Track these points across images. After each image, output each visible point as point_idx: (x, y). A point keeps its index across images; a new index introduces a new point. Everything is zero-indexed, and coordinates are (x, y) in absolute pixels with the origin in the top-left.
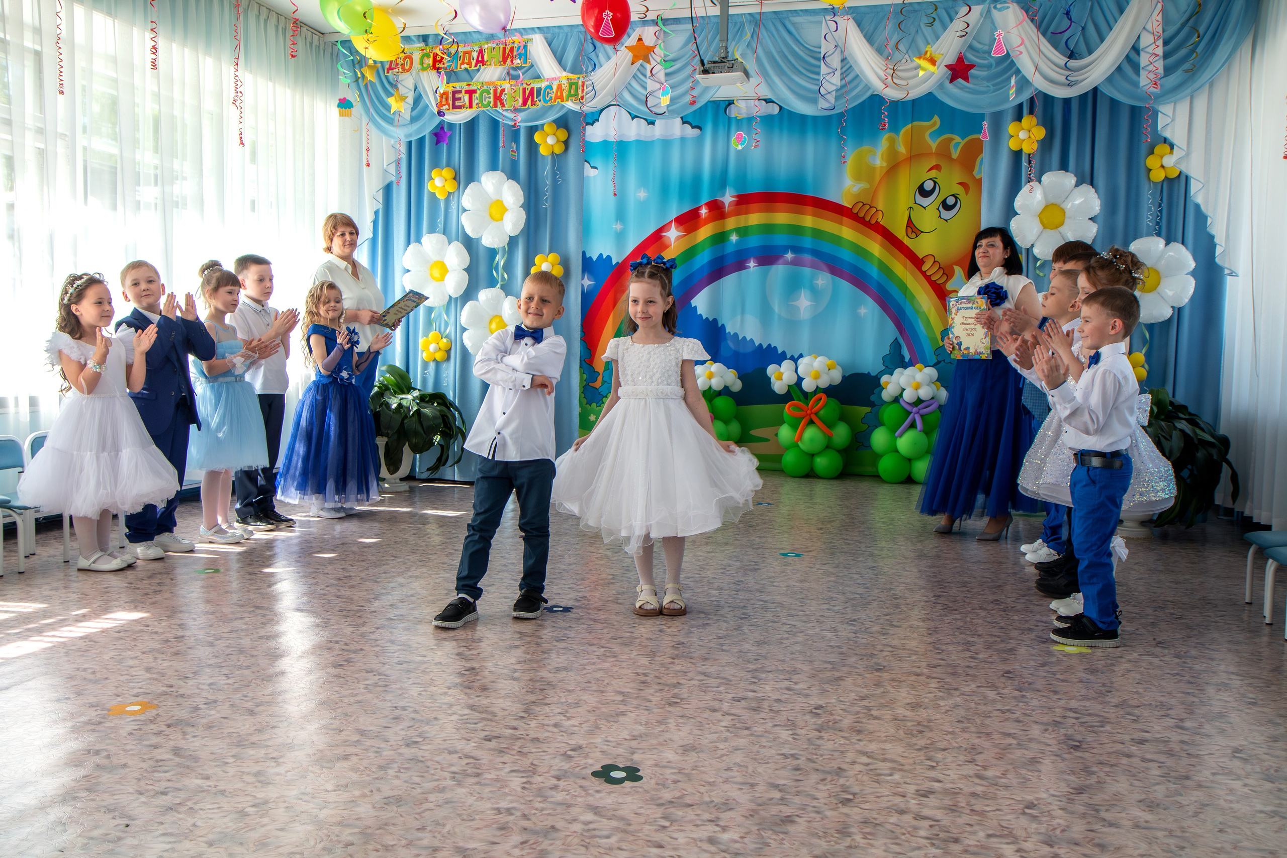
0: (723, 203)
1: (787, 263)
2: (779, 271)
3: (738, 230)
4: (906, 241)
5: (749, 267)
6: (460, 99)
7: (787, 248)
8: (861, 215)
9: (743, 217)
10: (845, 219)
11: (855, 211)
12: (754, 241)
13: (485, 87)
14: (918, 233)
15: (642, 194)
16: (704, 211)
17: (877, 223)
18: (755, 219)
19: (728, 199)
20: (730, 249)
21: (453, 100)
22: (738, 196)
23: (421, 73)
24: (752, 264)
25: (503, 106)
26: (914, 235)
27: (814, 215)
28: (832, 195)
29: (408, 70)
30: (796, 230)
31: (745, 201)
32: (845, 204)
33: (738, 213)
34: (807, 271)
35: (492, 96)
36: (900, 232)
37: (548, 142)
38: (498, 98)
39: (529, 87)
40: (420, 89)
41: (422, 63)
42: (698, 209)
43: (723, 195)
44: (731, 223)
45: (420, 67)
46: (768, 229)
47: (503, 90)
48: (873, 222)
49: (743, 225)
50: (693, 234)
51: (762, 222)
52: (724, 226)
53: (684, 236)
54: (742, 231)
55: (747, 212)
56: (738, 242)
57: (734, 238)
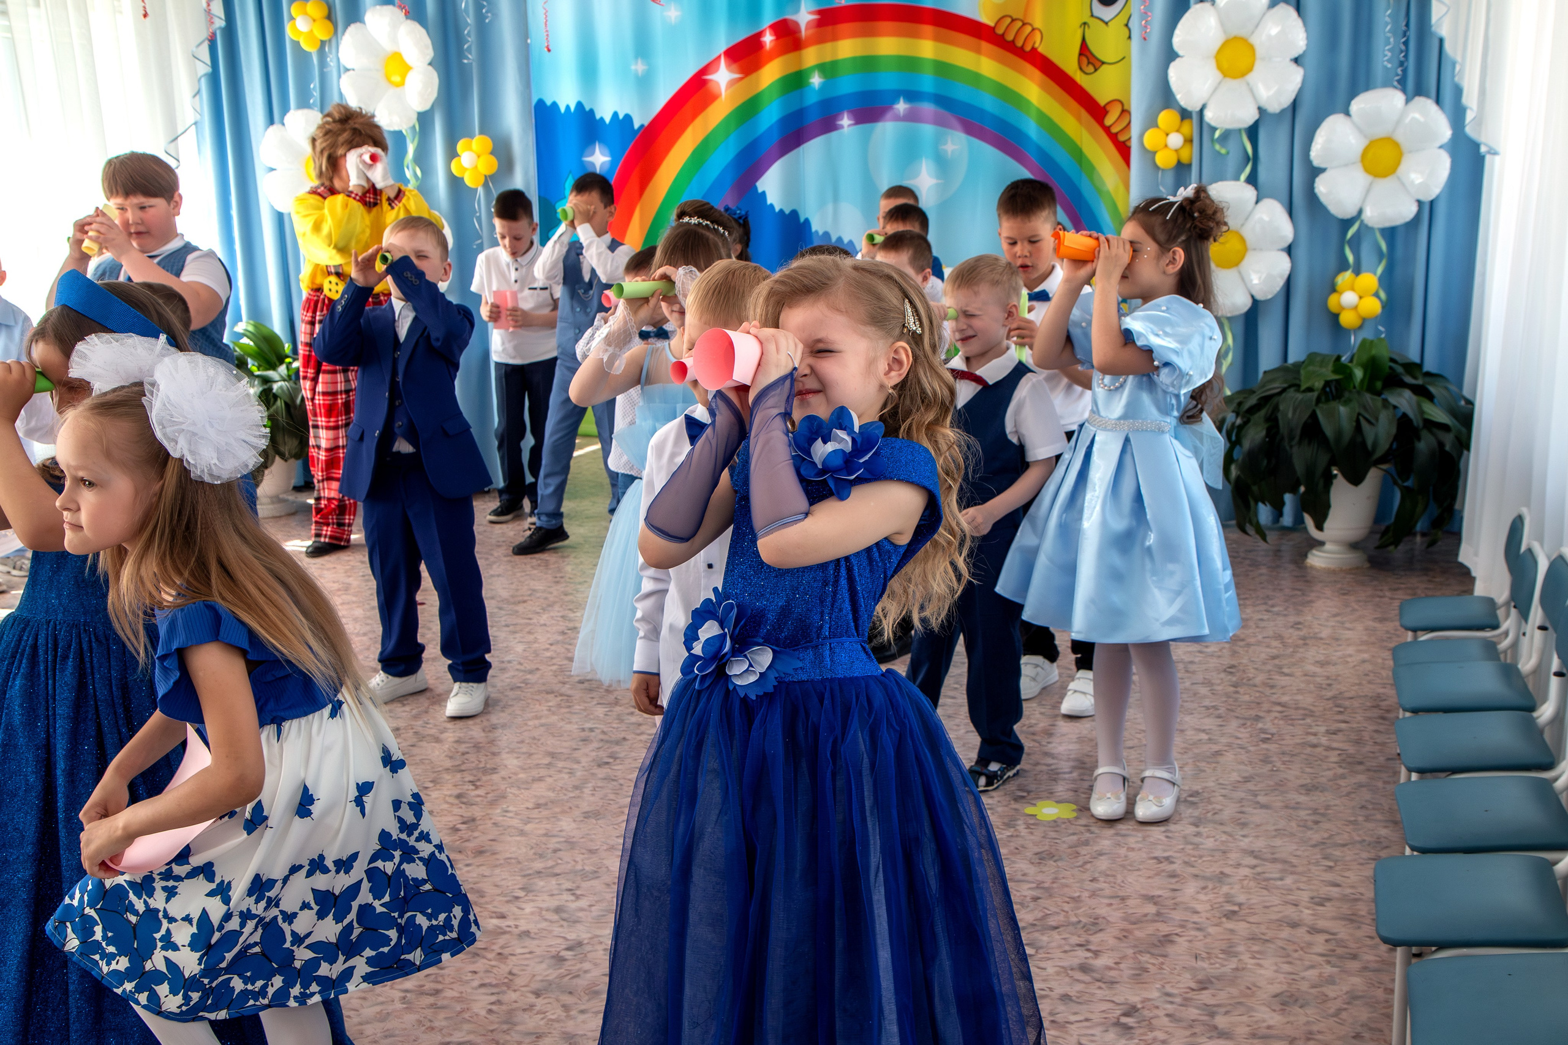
0: (797, 24)
1: (898, 118)
2: (887, 130)
3: (822, 68)
4: (1079, 78)
5: (842, 127)
7: (897, 94)
8: (1009, 38)
9: (828, 46)
10: (984, 44)
11: (999, 31)
12: (847, 85)
14: (1097, 64)
15: (673, 14)
16: (768, 40)
17: (1034, 49)
18: (846, 48)
19: (804, 17)
20: (811, 99)
22: (818, 13)
24: (846, 121)
26: (1091, 69)
27: (935, 39)
28: (961, 6)
30: (910, 64)
31: (829, 19)
32: (985, 20)
33: (820, 40)
34: (928, 130)
36: (1069, 63)
42: (760, 35)
43: (797, 12)
44: (811, 56)
46: (868, 64)
48: (1028, 49)
49: (828, 59)
50: (753, 76)
51: (859, 54)
52: (800, 61)
53: (741, 79)
54: (829, 69)
55: (835, 38)
56: (823, 87)
57: (816, 80)
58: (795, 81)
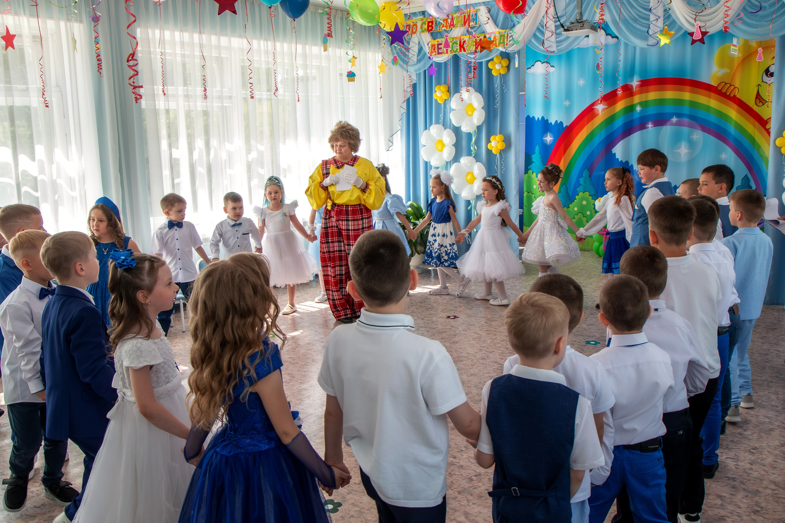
0: (632, 86)
1: (672, 124)
2: (667, 130)
3: (642, 104)
4: (755, 108)
5: (648, 128)
6: (441, 48)
7: (673, 115)
8: (724, 91)
9: (644, 95)
10: (712, 94)
11: (719, 88)
12: (652, 111)
13: (455, 40)
14: (764, 102)
15: (581, 82)
16: (620, 92)
17: (735, 96)
18: (652, 95)
19: (635, 83)
20: (636, 117)
21: (437, 49)
22: (641, 81)
23: (421, 34)
24: (650, 125)
25: (465, 51)
26: (761, 104)
27: (691, 92)
28: (704, 78)
29: (415, 33)
30: (679, 103)
31: (645, 84)
32: (713, 84)
33: (641, 92)
34: (686, 130)
35: (458, 45)
36: (751, 102)
37: (497, 68)
38: (462, 47)
39: (479, 39)
40: (422, 43)
41: (422, 28)
42: (616, 90)
43: (632, 81)
44: (637, 99)
45: (421, 30)
46: (661, 102)
47: (464, 42)
48: (732, 96)
49: (644, 100)
50: (613, 107)
51: (657, 98)
52: (632, 100)
53: (608, 108)
54: (644, 104)
55: (647, 92)
56: (641, 111)
57: (638, 109)
58: (630, 109)
